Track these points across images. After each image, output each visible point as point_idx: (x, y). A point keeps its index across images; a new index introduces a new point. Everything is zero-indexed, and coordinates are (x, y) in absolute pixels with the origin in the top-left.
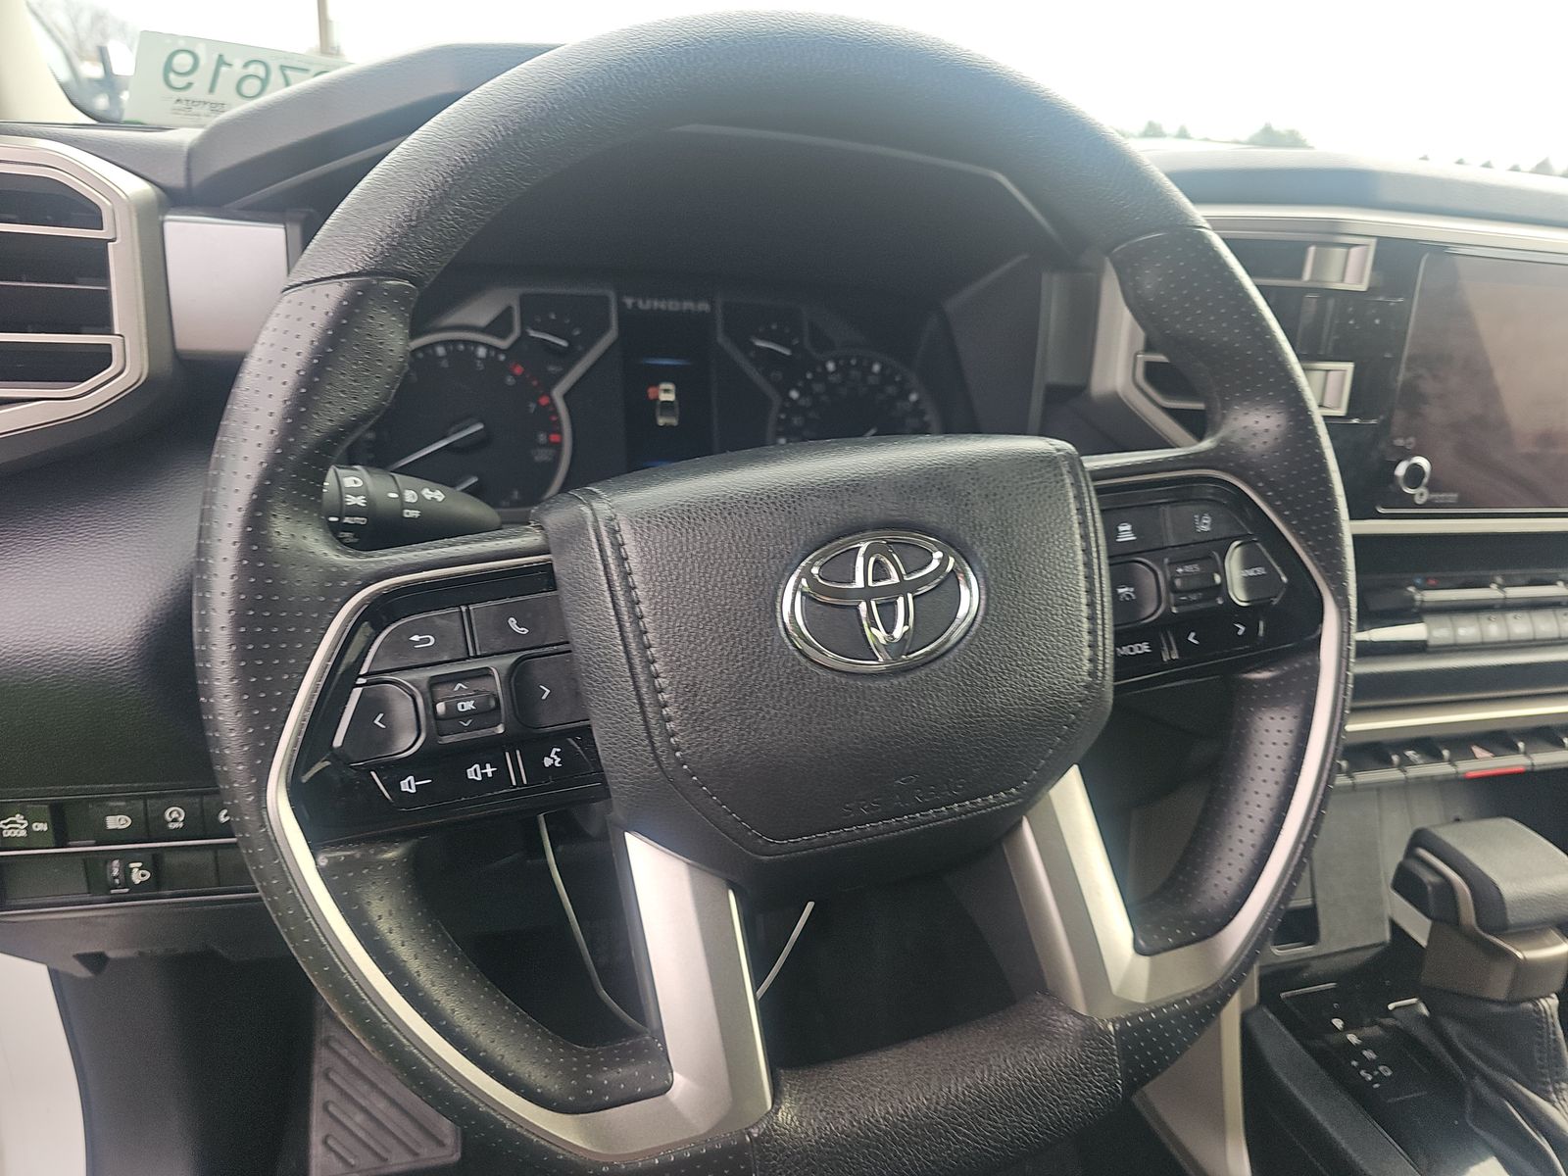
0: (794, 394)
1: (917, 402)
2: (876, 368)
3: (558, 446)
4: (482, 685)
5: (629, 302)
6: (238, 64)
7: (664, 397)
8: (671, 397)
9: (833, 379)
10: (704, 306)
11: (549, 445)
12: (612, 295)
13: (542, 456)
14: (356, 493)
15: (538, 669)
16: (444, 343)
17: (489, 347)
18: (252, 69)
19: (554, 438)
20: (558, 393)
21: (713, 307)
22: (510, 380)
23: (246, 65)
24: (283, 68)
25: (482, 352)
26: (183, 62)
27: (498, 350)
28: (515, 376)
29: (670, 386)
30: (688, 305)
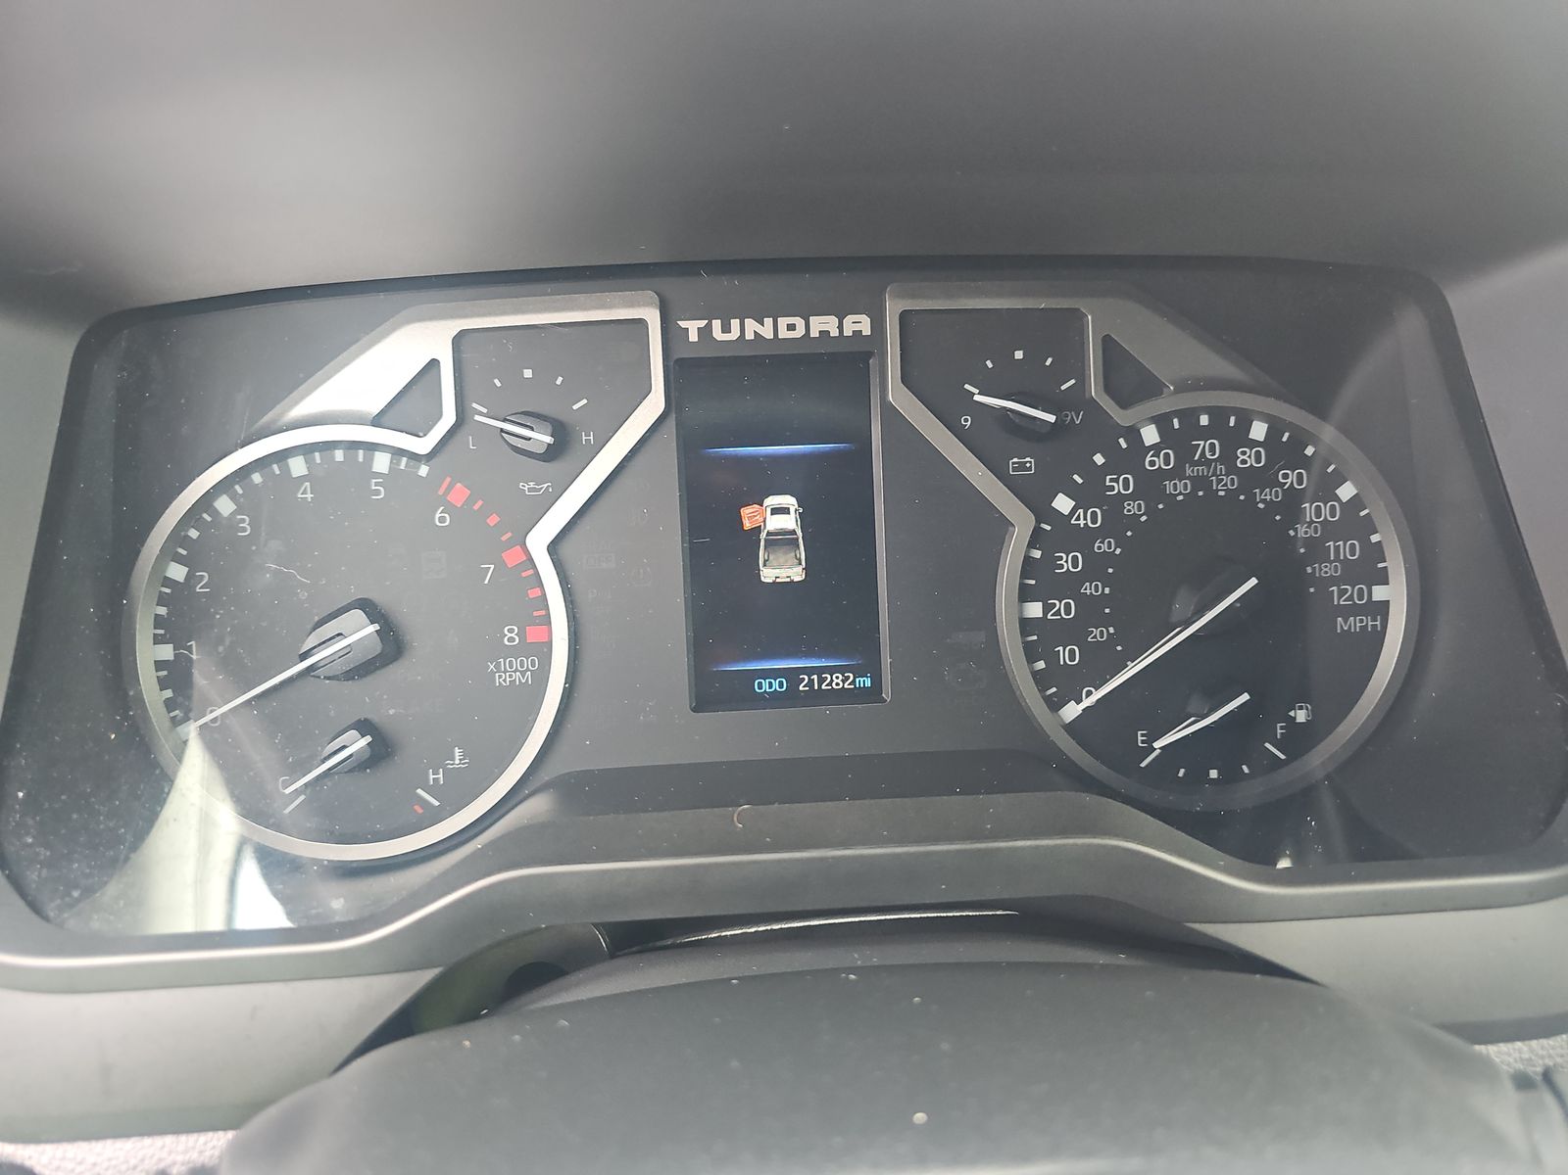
0: (1063, 504)
1: (1356, 502)
2: (1258, 431)
3: (545, 651)
5: (693, 327)
7: (775, 523)
8: (789, 522)
9: (1154, 463)
10: (859, 324)
11: (524, 649)
12: (652, 317)
13: (510, 673)
16: (307, 450)
17: (398, 452)
19: (534, 635)
20: (538, 540)
21: (878, 325)
22: (441, 518)
25: (381, 463)
27: (414, 457)
28: (450, 508)
29: (788, 501)
30: (823, 324)
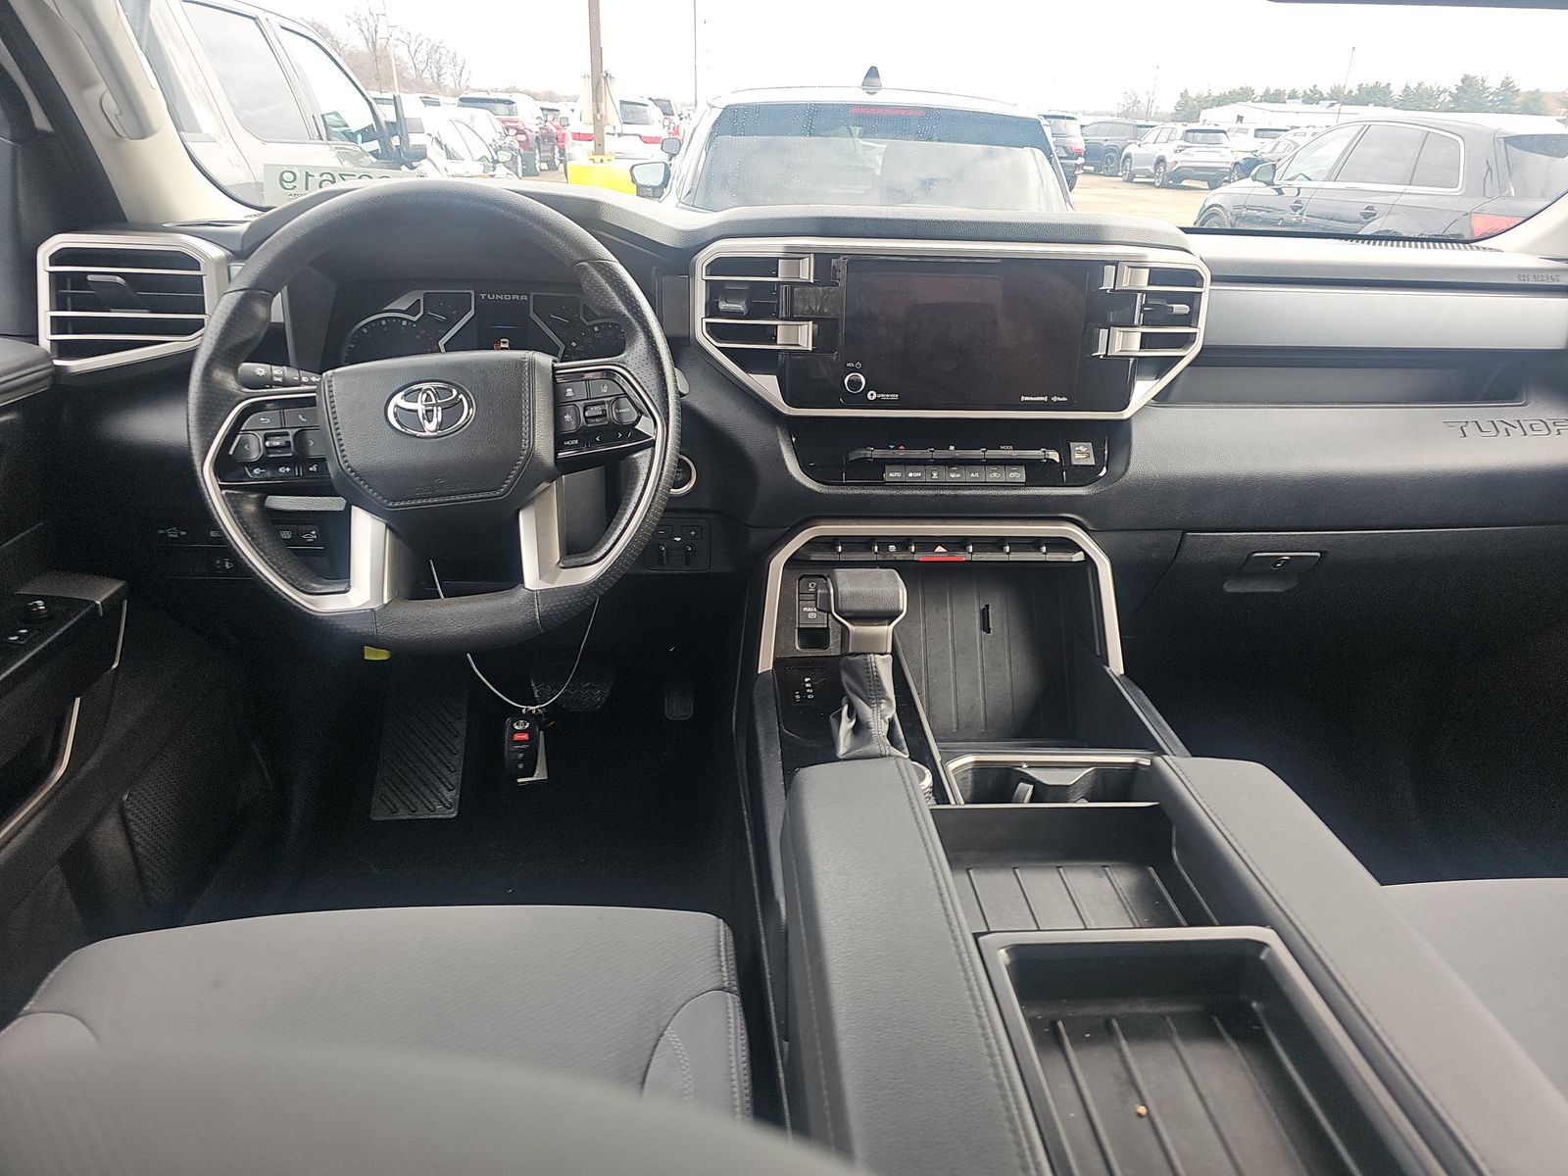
4: (286, 438)
6: (317, 176)
14: (277, 376)
15: (309, 434)
16: (385, 318)
17: (408, 320)
18: (325, 177)
22: (418, 337)
23: (321, 176)
24: (340, 175)
25: (404, 323)
26: (288, 176)
27: (412, 322)
28: (421, 335)
